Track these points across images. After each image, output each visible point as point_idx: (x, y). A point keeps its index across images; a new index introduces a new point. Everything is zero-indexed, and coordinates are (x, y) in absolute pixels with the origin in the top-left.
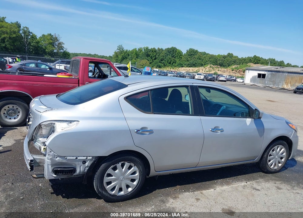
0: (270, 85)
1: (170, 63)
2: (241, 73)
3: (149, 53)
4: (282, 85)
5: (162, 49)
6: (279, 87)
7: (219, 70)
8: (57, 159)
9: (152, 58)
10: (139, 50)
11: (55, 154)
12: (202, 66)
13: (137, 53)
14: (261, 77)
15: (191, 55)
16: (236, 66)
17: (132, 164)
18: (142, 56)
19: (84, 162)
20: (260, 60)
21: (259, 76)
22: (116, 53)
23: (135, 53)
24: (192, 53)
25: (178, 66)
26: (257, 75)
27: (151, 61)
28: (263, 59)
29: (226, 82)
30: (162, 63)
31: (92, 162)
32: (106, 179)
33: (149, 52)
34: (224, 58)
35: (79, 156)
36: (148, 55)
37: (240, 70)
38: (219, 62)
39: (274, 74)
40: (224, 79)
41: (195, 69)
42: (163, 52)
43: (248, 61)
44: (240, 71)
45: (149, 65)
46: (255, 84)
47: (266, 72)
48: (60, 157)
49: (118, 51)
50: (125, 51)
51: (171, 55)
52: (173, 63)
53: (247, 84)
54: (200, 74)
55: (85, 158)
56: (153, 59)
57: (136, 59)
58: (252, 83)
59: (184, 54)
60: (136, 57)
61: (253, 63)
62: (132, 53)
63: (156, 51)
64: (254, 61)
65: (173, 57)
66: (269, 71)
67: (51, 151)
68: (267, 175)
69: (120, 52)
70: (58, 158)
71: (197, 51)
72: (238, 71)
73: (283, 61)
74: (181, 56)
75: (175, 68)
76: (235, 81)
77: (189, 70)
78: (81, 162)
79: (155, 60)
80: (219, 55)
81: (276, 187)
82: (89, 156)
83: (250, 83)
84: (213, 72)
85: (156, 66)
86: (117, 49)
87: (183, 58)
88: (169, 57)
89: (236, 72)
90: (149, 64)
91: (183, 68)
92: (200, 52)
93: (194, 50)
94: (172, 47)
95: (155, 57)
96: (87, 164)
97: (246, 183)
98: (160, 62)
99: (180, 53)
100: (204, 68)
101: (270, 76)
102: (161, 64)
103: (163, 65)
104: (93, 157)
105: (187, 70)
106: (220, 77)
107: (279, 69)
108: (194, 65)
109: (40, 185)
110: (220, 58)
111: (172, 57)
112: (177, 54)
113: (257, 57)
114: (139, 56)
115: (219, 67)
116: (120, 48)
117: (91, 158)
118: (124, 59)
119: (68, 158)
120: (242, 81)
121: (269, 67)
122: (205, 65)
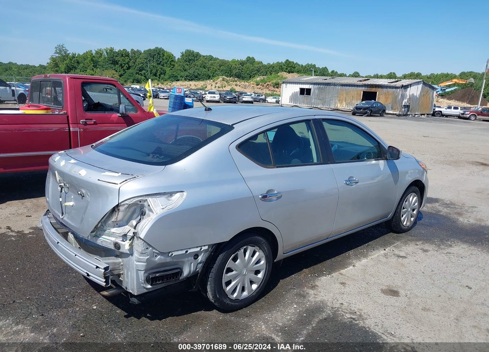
0: (319, 104)
1: (155, 75)
2: (270, 89)
3: (116, 59)
4: (335, 105)
5: (138, 51)
6: (331, 107)
7: (236, 85)
8: (156, 259)
9: (123, 67)
10: (97, 53)
11: (154, 251)
12: (209, 78)
13: (94, 59)
14: (305, 93)
15: (190, 60)
16: (262, 77)
17: (256, 248)
18: (104, 64)
19: (196, 256)
20: (294, 68)
21: (302, 91)
22: (53, 60)
23: (90, 59)
24: (191, 57)
25: (170, 79)
26: (298, 90)
27: (122, 72)
28: (299, 65)
29: (252, 103)
30: (142, 75)
31: (207, 254)
32: (226, 277)
33: (116, 56)
34: (242, 66)
35: (190, 249)
36: (115, 63)
37: (268, 83)
38: (234, 72)
39: (322, 89)
40: (251, 100)
41: (200, 84)
42: (141, 56)
43: (278, 68)
44: (268, 85)
45: (119, 79)
46: (296, 105)
47: (311, 86)
48: (162, 254)
49: (57, 55)
50: (70, 55)
51: (155, 60)
52: (161, 74)
53: (285, 105)
54: (214, 93)
55: (198, 249)
56: (125, 68)
57: (93, 69)
58: (292, 104)
59: (177, 58)
60: (93, 66)
61: (286, 72)
62: (85, 59)
63: (128, 55)
64: (287, 69)
65: (160, 64)
66: (314, 84)
67: (148, 247)
68: (400, 235)
69: (62, 57)
70: (159, 256)
71: (198, 55)
72: (265, 85)
73: (326, 67)
74: (173, 63)
75: (165, 83)
76: (264, 101)
77: (190, 85)
78: (191, 257)
79: (128, 69)
80: (234, 61)
81: (421, 249)
82: (204, 246)
83: (289, 104)
84: (228, 88)
85: (131, 80)
86: (55, 53)
87: (176, 65)
88: (152, 64)
89: (263, 86)
90: (119, 77)
91: (179, 83)
92: (204, 56)
93: (193, 52)
94: (156, 48)
95: (127, 65)
96: (200, 258)
97: (385, 250)
98: (137, 73)
99: (170, 57)
100: (214, 81)
101: (317, 91)
102: (140, 76)
103: (143, 77)
104: (209, 246)
105: (186, 86)
106: (244, 95)
107: (329, 80)
108: (196, 77)
109: (95, 307)
110: (235, 65)
111: (158, 64)
112: (167, 59)
113: (290, 62)
114: (99, 63)
115: (236, 79)
116: (60, 49)
117: (206, 247)
118: (71, 69)
119: (175, 254)
120: (274, 100)
121: (313, 78)
122: (213, 76)
